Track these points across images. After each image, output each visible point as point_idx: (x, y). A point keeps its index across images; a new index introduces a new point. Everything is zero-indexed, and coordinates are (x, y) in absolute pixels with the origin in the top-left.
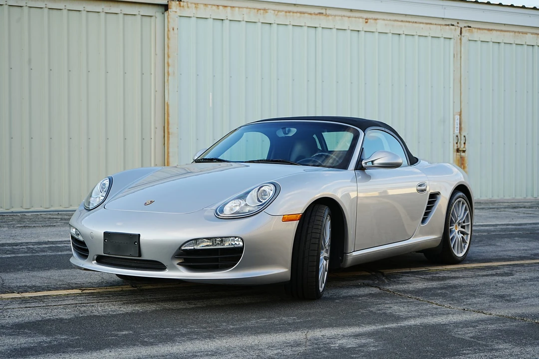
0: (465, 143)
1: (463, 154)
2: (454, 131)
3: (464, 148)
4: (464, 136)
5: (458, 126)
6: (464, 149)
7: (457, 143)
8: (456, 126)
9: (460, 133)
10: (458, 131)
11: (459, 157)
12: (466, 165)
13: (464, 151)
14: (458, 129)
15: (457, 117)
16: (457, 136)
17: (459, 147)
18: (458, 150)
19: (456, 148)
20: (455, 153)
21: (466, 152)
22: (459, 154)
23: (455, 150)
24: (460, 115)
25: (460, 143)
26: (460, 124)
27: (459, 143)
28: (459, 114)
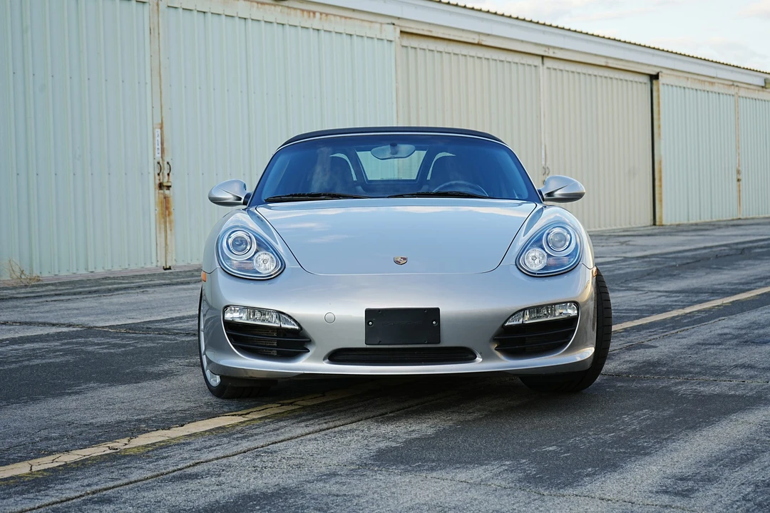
0: (168, 174)
1: (167, 192)
2: (154, 155)
3: (168, 182)
4: (168, 163)
5: (160, 147)
6: (169, 184)
7: (159, 174)
8: (157, 147)
9: (162, 157)
10: (160, 155)
11: (162, 196)
12: (172, 210)
13: (168, 187)
14: (160, 151)
15: (158, 131)
16: (159, 163)
17: (161, 181)
18: (161, 186)
19: (158, 182)
20: (157, 190)
21: (171, 189)
22: (161, 191)
23: (157, 186)
24: (161, 128)
25: (163, 173)
26: (162, 144)
27: (161, 174)
28: (160, 126)
